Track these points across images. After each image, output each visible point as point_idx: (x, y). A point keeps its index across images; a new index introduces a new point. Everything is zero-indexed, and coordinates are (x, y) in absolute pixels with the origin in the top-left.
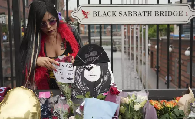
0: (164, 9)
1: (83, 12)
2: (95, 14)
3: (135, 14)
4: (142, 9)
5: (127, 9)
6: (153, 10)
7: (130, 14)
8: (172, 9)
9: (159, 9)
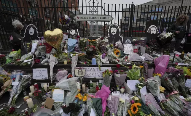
0: (103, 16)
1: (77, 17)
2: (81, 18)
3: (94, 18)
4: (96, 16)
5: (91, 16)
6: (100, 16)
7: (92, 18)
8: (106, 16)
9: (102, 16)
